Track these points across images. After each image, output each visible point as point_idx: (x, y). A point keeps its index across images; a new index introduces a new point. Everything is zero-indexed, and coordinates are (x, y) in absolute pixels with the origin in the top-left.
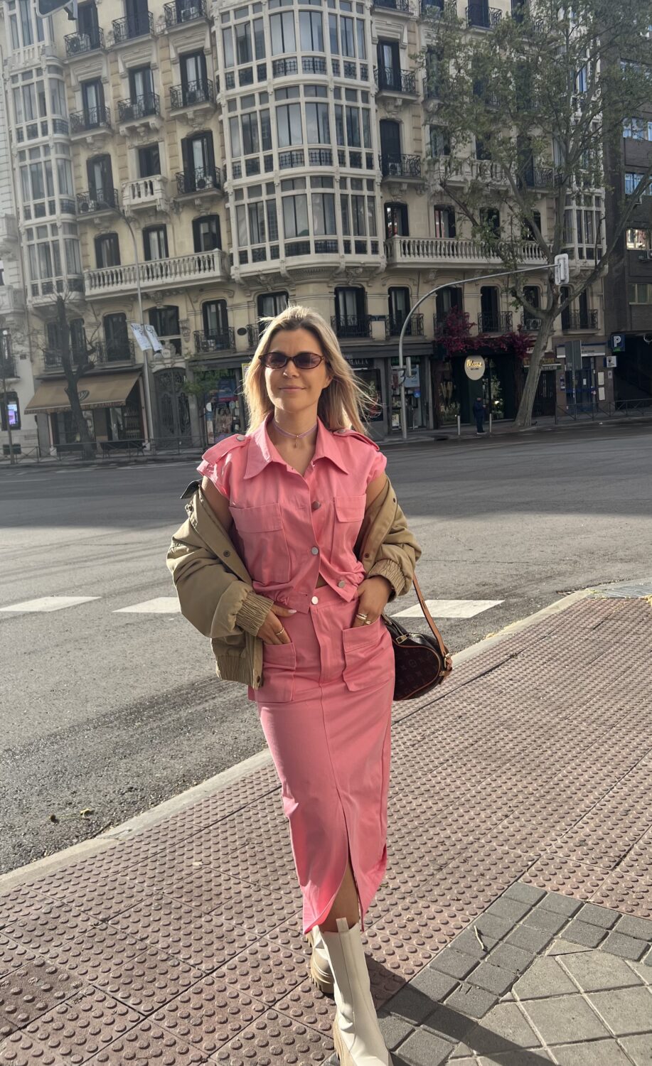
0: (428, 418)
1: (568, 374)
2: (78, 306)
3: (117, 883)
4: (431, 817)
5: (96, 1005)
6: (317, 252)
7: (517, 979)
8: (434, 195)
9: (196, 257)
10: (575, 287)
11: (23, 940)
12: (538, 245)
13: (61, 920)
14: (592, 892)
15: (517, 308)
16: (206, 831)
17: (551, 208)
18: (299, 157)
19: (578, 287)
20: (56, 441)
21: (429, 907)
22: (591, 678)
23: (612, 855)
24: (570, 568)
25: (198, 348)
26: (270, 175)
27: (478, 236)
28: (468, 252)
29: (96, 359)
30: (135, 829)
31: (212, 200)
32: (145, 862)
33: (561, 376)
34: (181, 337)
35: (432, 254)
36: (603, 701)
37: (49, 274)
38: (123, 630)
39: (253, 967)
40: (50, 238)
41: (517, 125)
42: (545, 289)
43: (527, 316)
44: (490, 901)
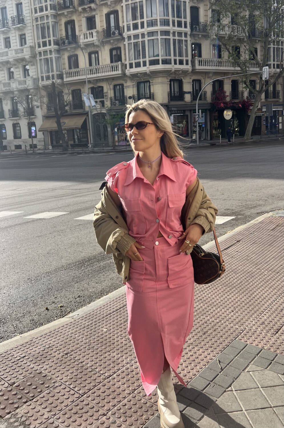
0: (208, 136)
1: (267, 118)
2: (61, 86)
3: (72, 338)
4: (202, 311)
5: (62, 391)
6: (162, 64)
7: (234, 381)
8: (213, 40)
9: (111, 65)
10: (271, 81)
11: (33, 362)
12: (256, 63)
13: (48, 354)
14: (266, 344)
15: (246, 89)
16: (109, 315)
17: (263, 46)
18: (155, 22)
19: (272, 81)
20: (52, 143)
21: (199, 350)
22: (270, 252)
23: (275, 328)
24: (263, 203)
25: (111, 104)
26: (143, 30)
27: (231, 58)
28: (226, 65)
29: (68, 109)
30: (80, 314)
31: (118, 40)
32: (84, 329)
33: (264, 118)
34: (104, 99)
35: (211, 65)
36: (275, 262)
37: (48, 72)
38: (78, 227)
39: (126, 375)
40: (49, 56)
41: (249, 10)
42: (258, 81)
43: (250, 93)
44: (224, 348)
